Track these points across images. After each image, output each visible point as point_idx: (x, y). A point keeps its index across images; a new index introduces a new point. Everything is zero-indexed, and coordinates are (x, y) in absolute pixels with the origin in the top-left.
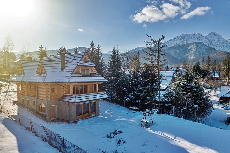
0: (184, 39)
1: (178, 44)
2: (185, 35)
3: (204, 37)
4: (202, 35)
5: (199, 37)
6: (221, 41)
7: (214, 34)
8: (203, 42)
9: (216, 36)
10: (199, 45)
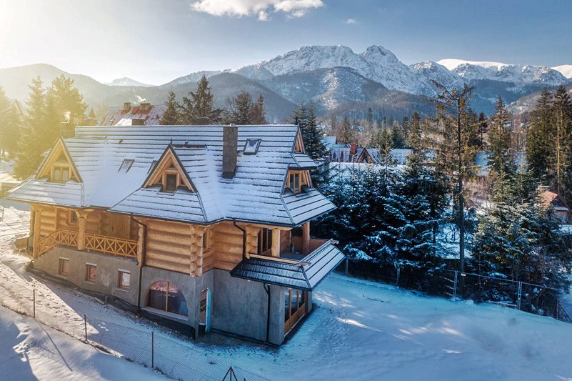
0: (310, 57)
1: (296, 68)
2: (312, 48)
3: (357, 55)
4: (351, 52)
5: (344, 56)
6: (396, 68)
7: (380, 50)
8: (354, 68)
9: (383, 54)
10: (346, 73)
